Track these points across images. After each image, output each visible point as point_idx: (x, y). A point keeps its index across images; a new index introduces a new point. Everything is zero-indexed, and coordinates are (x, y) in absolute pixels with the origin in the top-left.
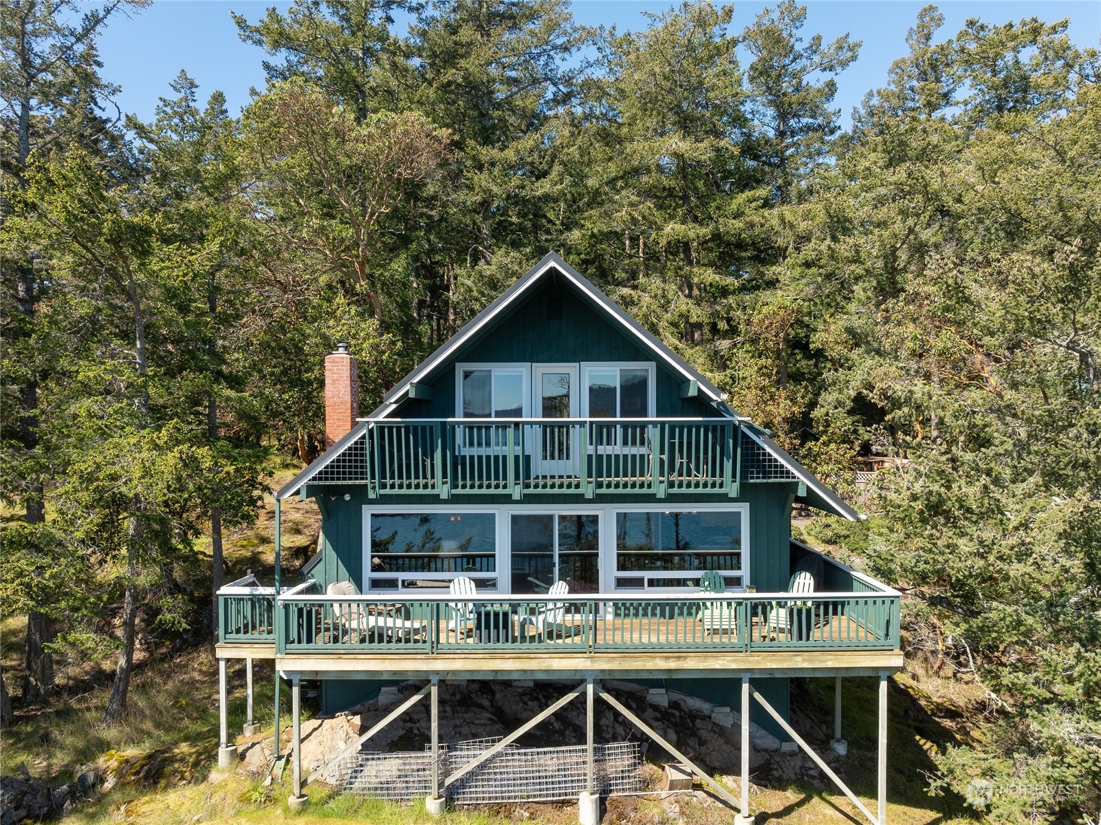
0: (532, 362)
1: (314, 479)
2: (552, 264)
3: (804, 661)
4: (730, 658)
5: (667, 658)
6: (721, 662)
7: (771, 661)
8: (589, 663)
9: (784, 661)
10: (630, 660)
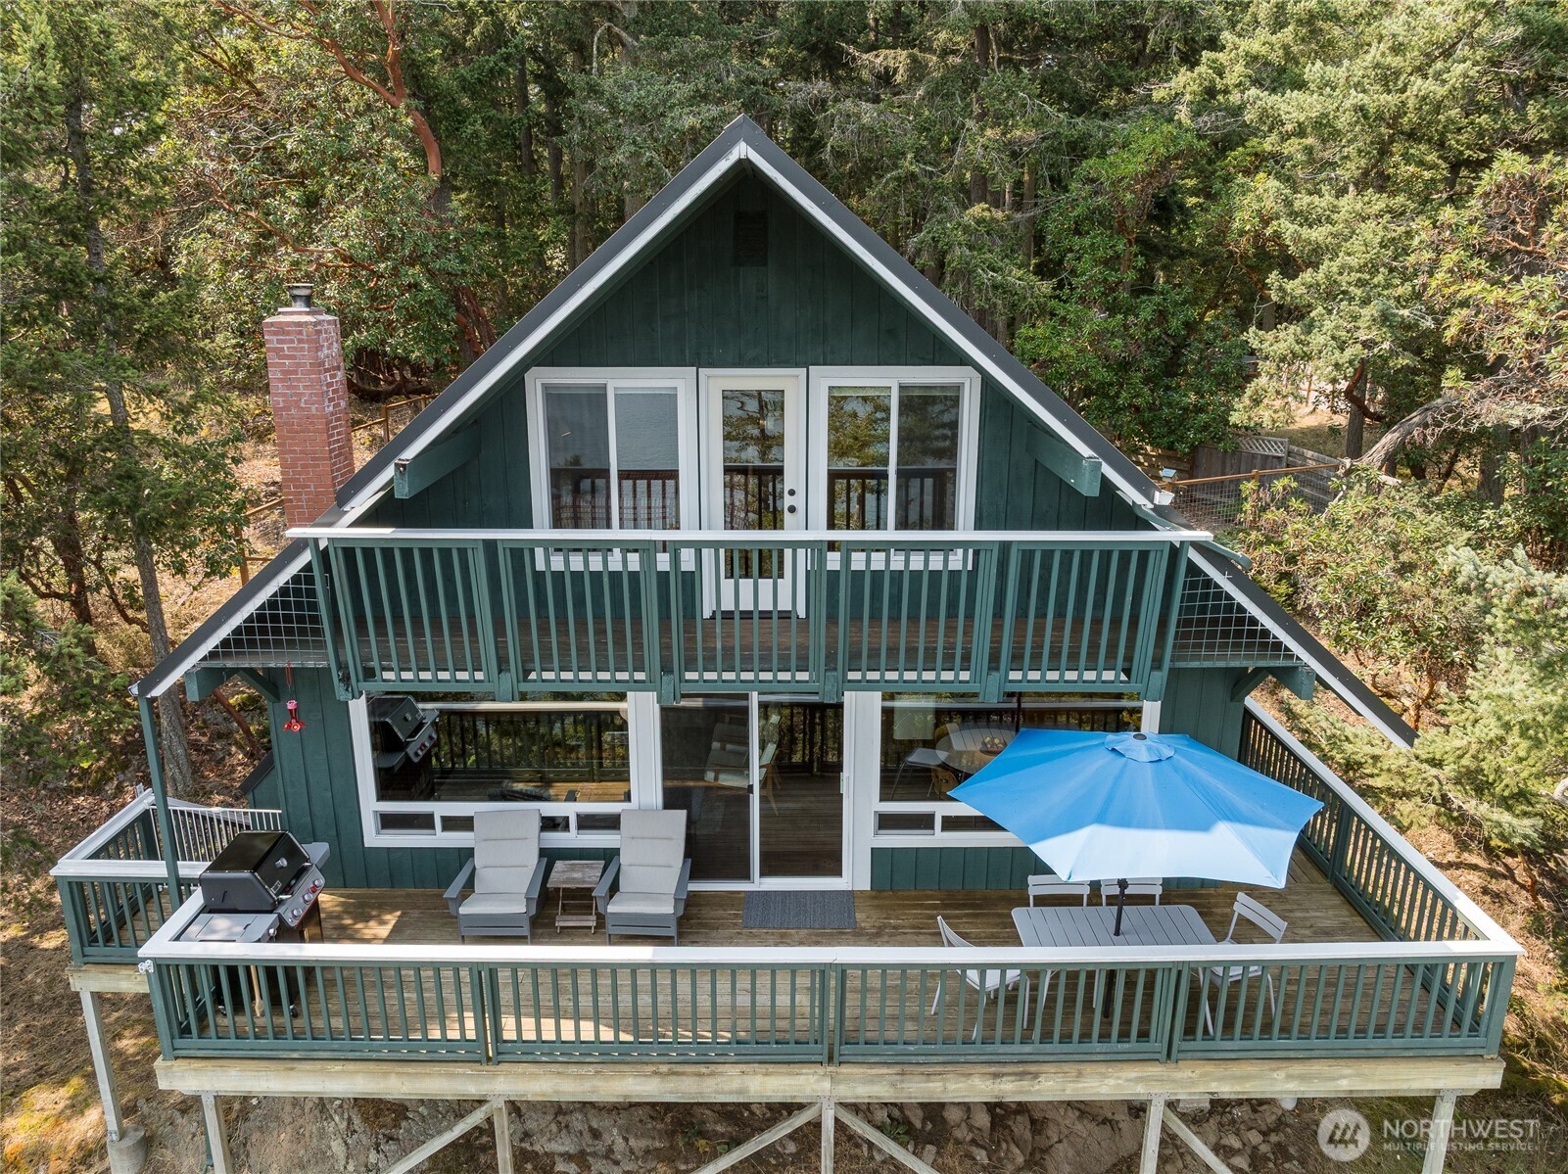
0: (699, 366)
1: (213, 655)
2: (742, 150)
3: (1290, 1077)
4: (1133, 1075)
5: (996, 1076)
6: (1112, 1082)
7: (1219, 1079)
8: (827, 1085)
9: (1248, 1078)
10: (917, 1078)
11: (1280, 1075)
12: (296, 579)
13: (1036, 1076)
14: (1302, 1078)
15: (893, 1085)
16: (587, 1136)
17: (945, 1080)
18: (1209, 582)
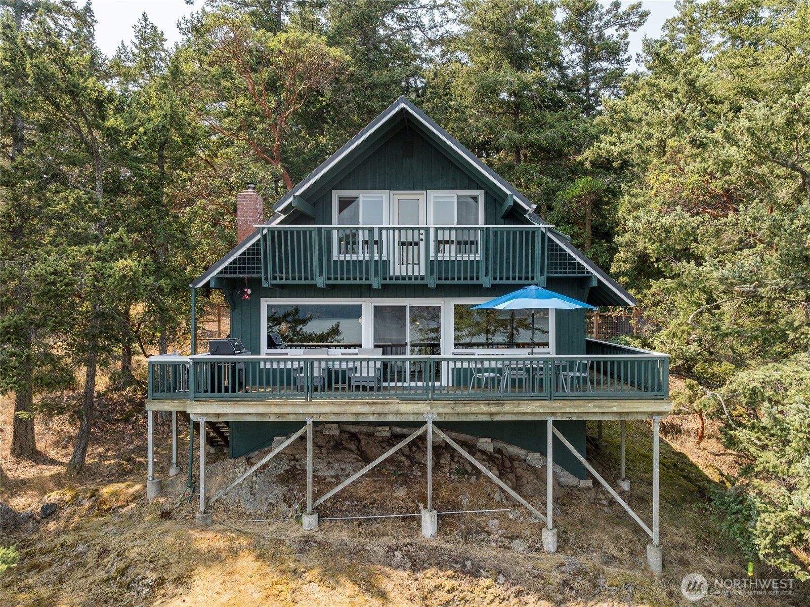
0: (390, 190)
1: (221, 272)
2: (402, 105)
3: (595, 406)
4: (538, 405)
5: (489, 404)
6: (531, 407)
7: (569, 407)
8: (429, 408)
9: (579, 406)
10: (461, 405)
11: (591, 405)
12: (253, 245)
13: (503, 404)
14: (599, 407)
15: (452, 408)
16: (340, 471)
17: (471, 406)
18: (557, 245)
